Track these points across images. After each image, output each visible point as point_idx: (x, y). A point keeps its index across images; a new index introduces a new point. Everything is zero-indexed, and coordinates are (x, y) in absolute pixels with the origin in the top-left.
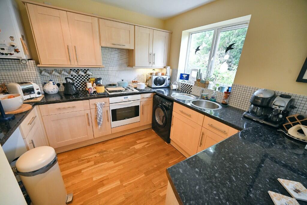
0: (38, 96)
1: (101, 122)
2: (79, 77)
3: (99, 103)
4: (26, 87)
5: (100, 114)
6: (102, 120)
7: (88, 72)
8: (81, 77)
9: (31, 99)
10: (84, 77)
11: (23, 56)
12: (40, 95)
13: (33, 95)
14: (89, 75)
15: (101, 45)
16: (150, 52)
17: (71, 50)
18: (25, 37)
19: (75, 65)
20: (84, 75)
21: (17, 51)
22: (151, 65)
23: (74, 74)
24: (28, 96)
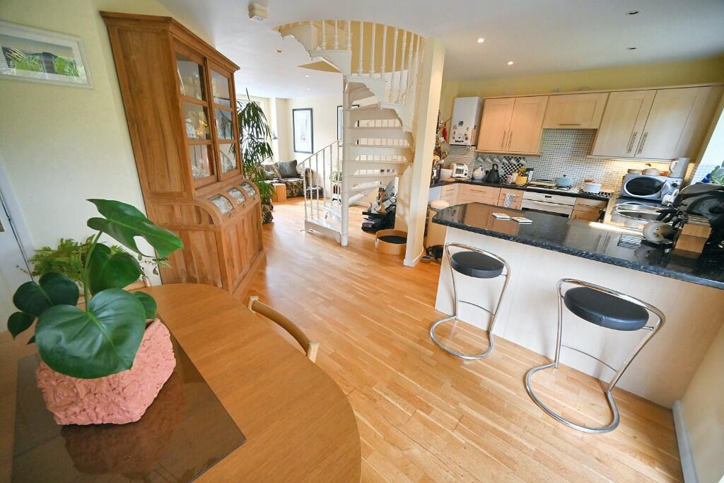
0: (464, 176)
2: (510, 166)
7: (522, 161)
8: (512, 167)
9: (459, 177)
10: (516, 167)
11: (469, 143)
12: (466, 176)
13: (460, 175)
14: (522, 165)
15: (544, 127)
16: (635, 131)
17: (507, 136)
18: (478, 127)
19: (505, 150)
20: (516, 164)
21: (466, 139)
22: (632, 154)
23: (506, 162)
24: (457, 175)
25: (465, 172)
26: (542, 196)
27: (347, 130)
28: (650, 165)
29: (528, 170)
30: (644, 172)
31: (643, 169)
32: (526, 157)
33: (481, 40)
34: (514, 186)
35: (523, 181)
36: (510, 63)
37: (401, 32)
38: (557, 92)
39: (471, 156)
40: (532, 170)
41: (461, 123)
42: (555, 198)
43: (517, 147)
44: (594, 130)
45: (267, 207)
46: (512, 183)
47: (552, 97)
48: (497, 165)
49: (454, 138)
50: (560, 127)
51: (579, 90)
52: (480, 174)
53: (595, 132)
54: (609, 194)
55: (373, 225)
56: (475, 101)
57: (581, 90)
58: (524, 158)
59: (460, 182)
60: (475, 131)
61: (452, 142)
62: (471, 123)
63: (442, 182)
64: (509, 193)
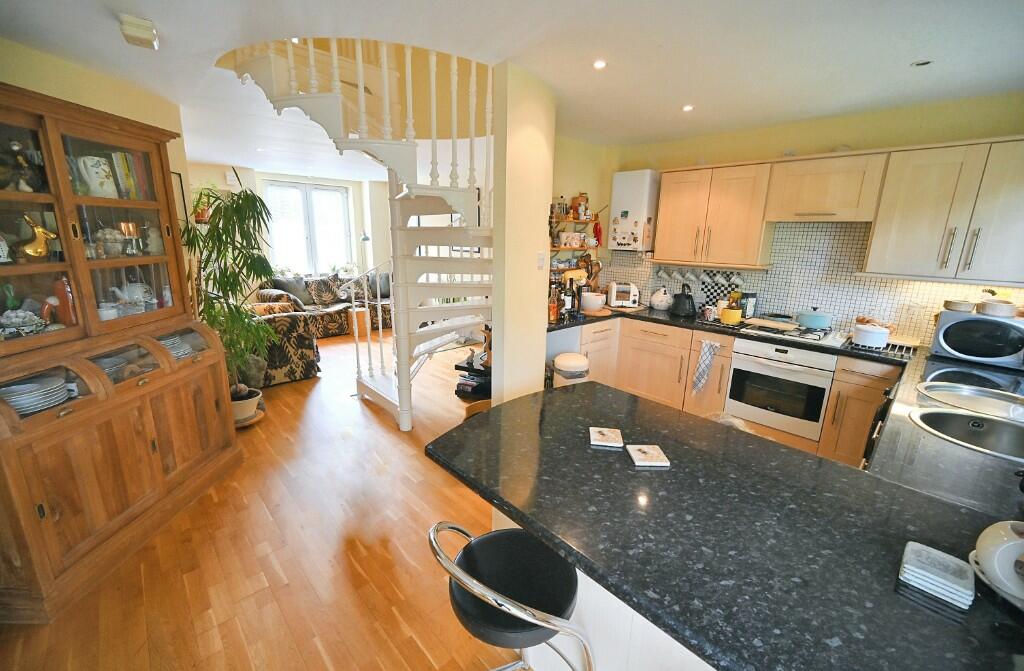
0: (632, 305)
1: (700, 385)
2: (716, 288)
3: (707, 342)
4: (624, 288)
5: (703, 366)
6: (703, 381)
7: (735, 279)
8: (719, 288)
9: (622, 307)
10: (726, 289)
11: (639, 246)
12: (636, 305)
13: (626, 303)
14: (737, 286)
15: (767, 219)
16: (952, 225)
17: (703, 236)
18: (653, 220)
19: (702, 261)
20: (726, 284)
21: (635, 240)
22: (951, 270)
23: (707, 280)
24: (620, 303)
25: (632, 298)
26: (769, 349)
27: (398, 232)
28: (993, 293)
29: (746, 296)
30: (981, 307)
31: (978, 301)
32: (743, 273)
33: (600, 65)
34: (719, 328)
35: (734, 317)
36: (688, 108)
37: (443, 59)
38: (789, 157)
39: (645, 270)
40: (754, 295)
41: (625, 214)
42: (793, 354)
43: (721, 256)
44: (867, 223)
45: (308, 352)
46: (715, 320)
47: (776, 165)
48: (688, 287)
49: (614, 239)
50: (797, 219)
51: (833, 150)
52: (662, 300)
53: (868, 227)
54: (908, 349)
55: (474, 388)
56: (646, 176)
57: (831, 151)
58: (739, 274)
59: (623, 315)
60: (651, 227)
61: (613, 245)
62: (642, 214)
63: (585, 316)
64: (708, 340)
